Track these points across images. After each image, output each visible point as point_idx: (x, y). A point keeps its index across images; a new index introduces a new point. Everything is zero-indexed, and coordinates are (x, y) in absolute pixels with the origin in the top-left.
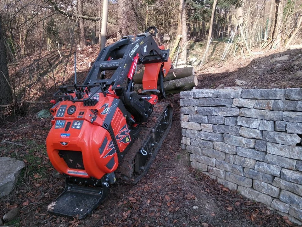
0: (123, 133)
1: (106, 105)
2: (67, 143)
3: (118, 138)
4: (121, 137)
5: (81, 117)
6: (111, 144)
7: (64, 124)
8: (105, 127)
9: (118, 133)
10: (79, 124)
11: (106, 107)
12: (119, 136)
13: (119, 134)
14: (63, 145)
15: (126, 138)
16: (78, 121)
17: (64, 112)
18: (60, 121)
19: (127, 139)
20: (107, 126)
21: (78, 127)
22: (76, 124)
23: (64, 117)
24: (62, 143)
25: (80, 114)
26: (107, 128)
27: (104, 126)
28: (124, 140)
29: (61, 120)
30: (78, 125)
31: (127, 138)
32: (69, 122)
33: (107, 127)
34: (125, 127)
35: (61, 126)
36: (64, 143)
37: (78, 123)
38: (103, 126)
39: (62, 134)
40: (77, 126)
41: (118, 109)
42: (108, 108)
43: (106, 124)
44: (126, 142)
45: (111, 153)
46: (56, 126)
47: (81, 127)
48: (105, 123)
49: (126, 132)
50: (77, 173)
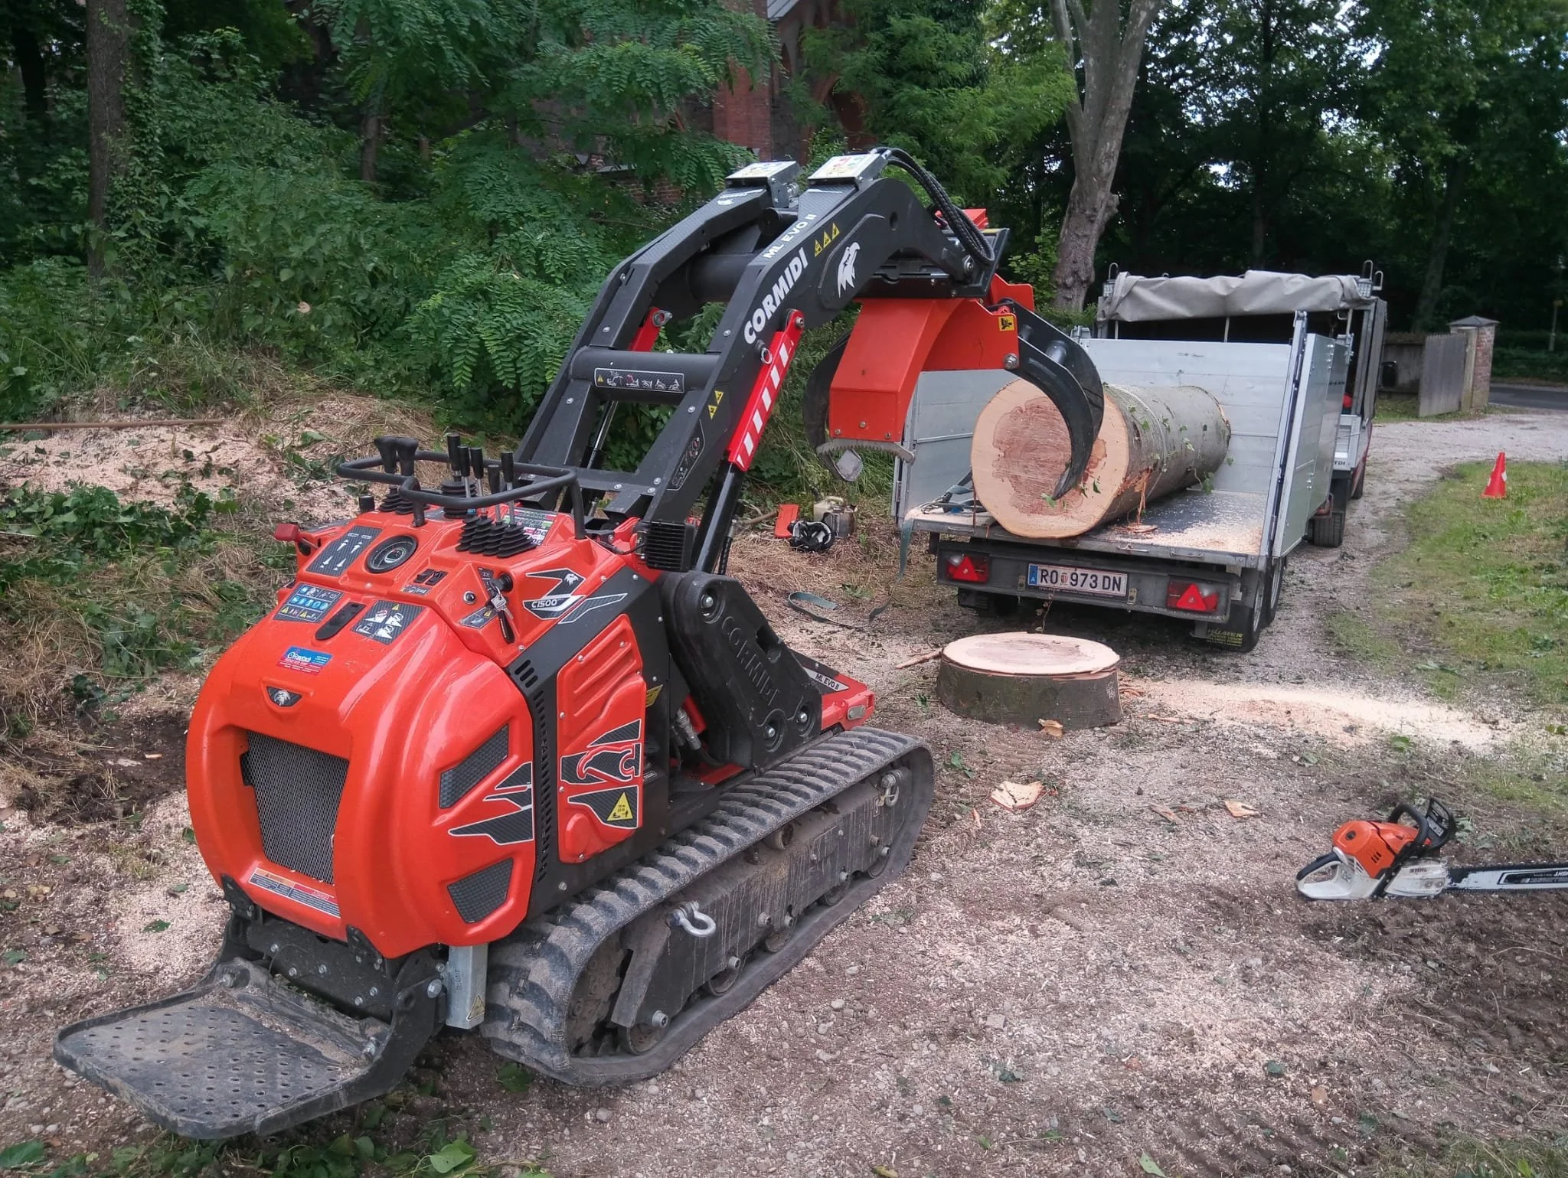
0: (608, 762)
1: (570, 579)
2: (295, 697)
3: (571, 774)
4: (589, 779)
5: (422, 591)
6: (520, 777)
7: (326, 606)
8: (522, 679)
9: (582, 747)
10: (394, 621)
11: (566, 588)
12: (583, 767)
13: (587, 756)
14: (277, 703)
15: (616, 796)
16: (396, 608)
17: (353, 559)
18: (313, 591)
19: (622, 809)
20: (535, 678)
21: (383, 633)
22: (379, 619)
23: (343, 580)
24: (273, 690)
25: (420, 579)
26: (529, 691)
27: (517, 672)
28: (605, 804)
29: (324, 588)
30: (388, 622)
31: (623, 800)
32: (355, 606)
33: (528, 685)
34: (631, 732)
35: (310, 613)
36: (283, 696)
37: (391, 614)
38: (512, 671)
39: (293, 650)
40: (383, 625)
41: (624, 624)
42: (572, 599)
43: (532, 670)
44: (610, 818)
45: (503, 829)
46: (285, 611)
47: (396, 632)
48: (528, 663)
49: (628, 764)
50: (290, 892)
